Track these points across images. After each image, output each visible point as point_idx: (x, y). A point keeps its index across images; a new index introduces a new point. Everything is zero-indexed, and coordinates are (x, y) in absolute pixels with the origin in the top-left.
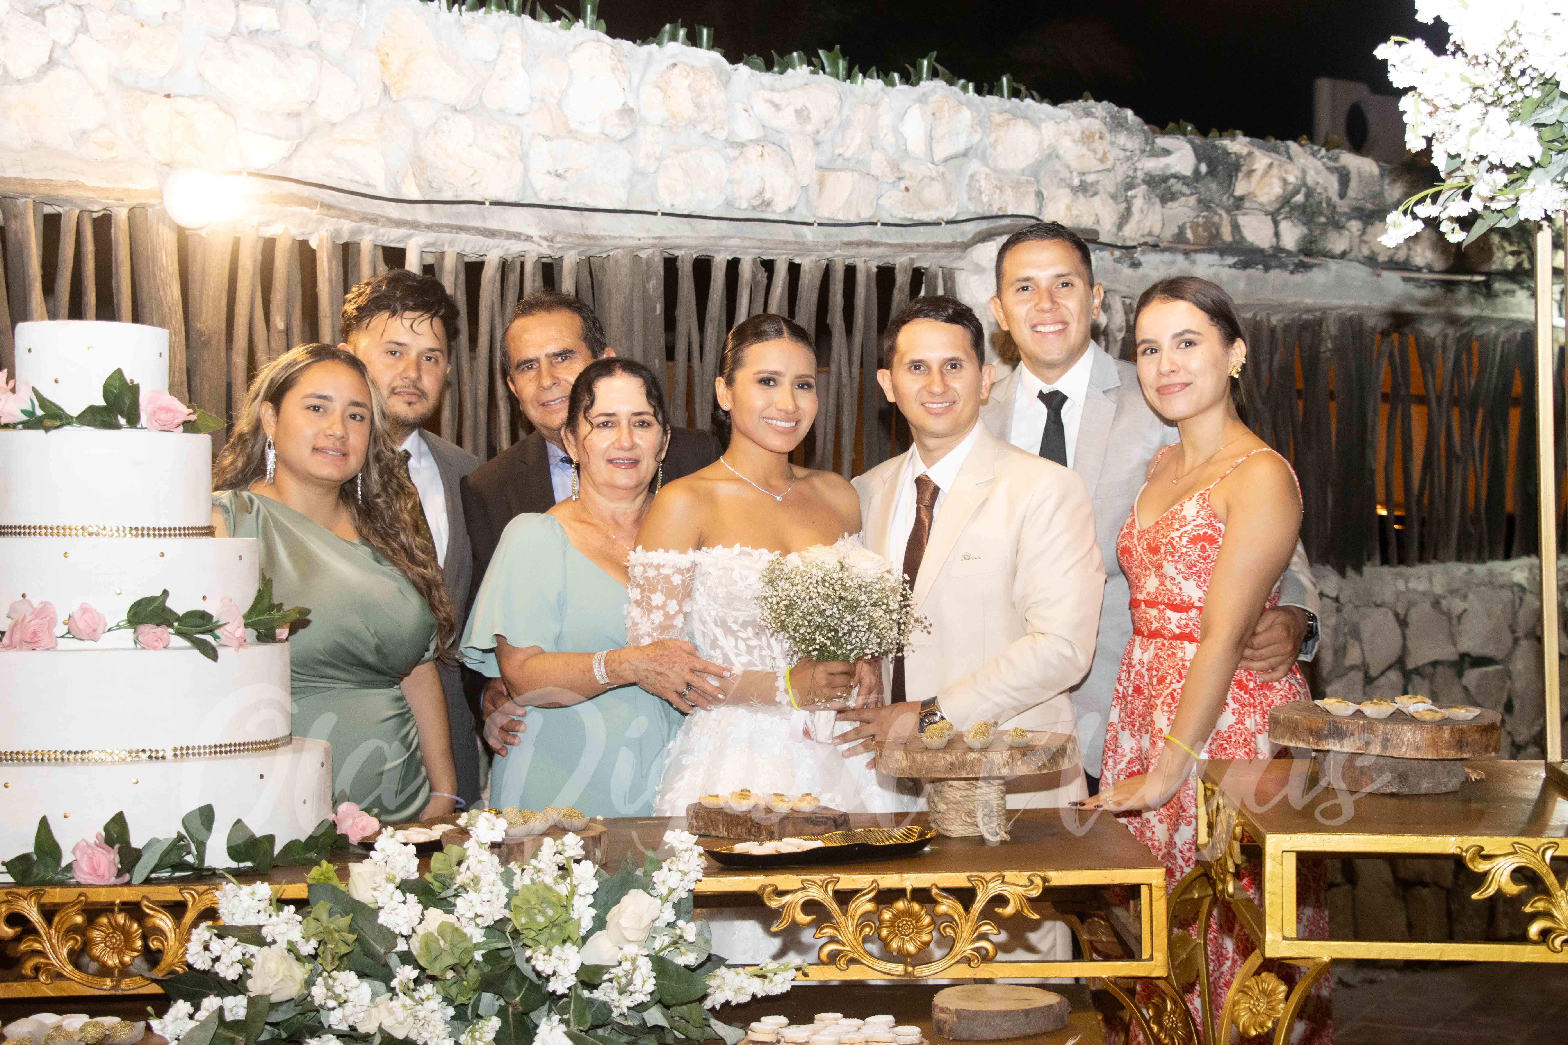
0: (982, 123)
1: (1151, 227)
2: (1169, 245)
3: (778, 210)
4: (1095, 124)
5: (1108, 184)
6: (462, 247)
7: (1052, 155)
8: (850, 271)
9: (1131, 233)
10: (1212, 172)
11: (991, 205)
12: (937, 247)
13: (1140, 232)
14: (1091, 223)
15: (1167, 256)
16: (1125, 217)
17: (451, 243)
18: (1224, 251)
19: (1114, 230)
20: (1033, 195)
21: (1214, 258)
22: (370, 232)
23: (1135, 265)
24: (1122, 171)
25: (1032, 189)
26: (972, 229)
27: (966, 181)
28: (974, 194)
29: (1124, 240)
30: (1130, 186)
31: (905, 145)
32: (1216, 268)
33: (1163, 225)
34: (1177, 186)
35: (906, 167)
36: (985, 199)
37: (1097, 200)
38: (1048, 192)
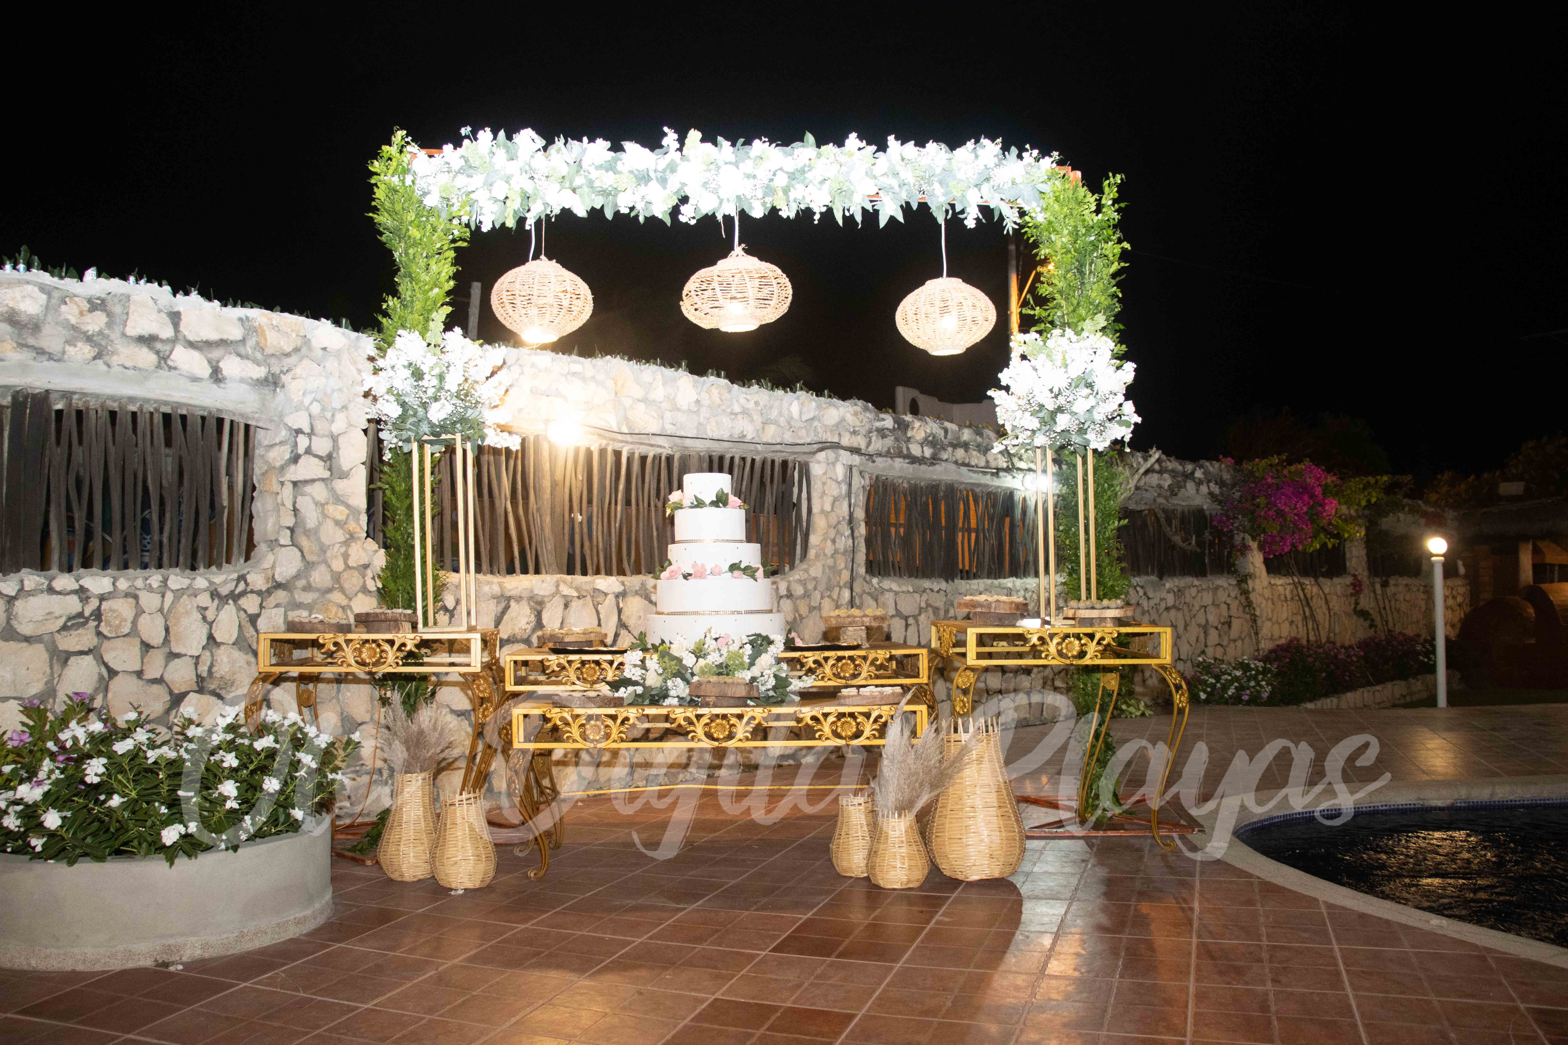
0: (819, 407)
1: (878, 448)
2: (885, 455)
3: (749, 438)
4: (858, 409)
5: (863, 431)
6: (642, 450)
7: (843, 420)
8: (773, 461)
9: (871, 450)
10: (899, 428)
11: (822, 438)
12: (804, 453)
13: (874, 450)
14: (857, 446)
15: (885, 459)
16: (869, 444)
17: (639, 449)
18: (905, 457)
19: (865, 449)
20: (838, 436)
21: (901, 460)
23: (874, 462)
24: (867, 427)
25: (837, 434)
26: (816, 447)
27: (813, 429)
28: (816, 434)
29: (869, 452)
30: (870, 432)
31: (792, 415)
32: (902, 464)
33: (882, 447)
34: (887, 433)
35: (793, 423)
36: (820, 436)
37: (859, 438)
38: (843, 433)
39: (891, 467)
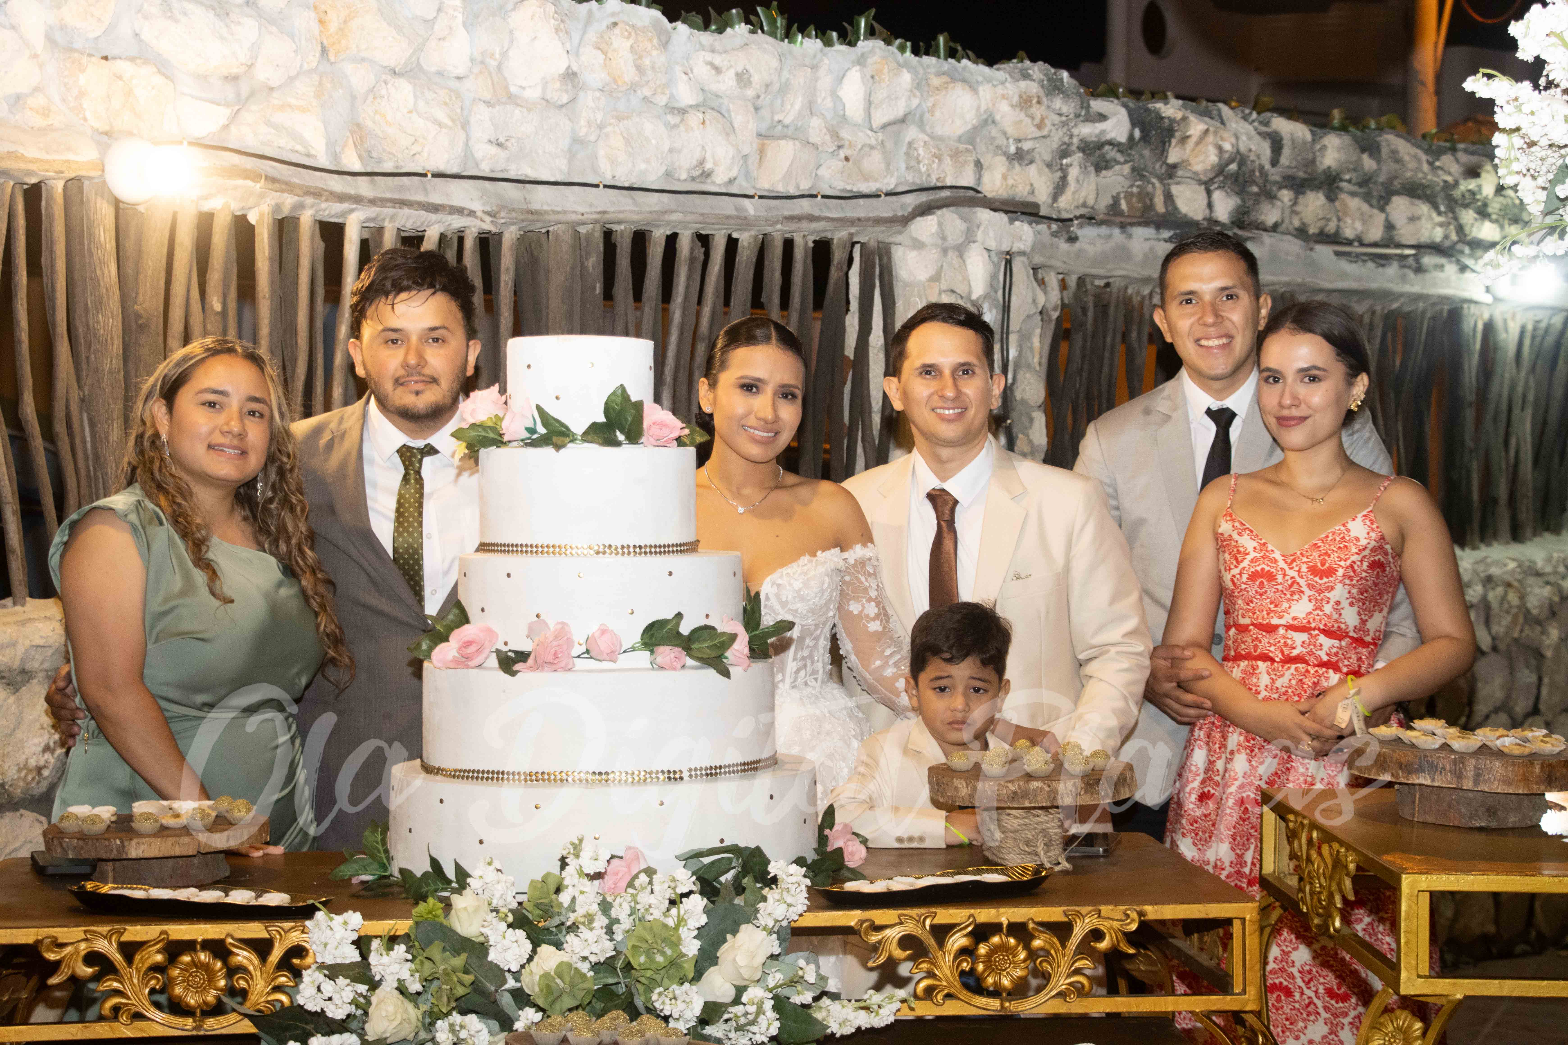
0: (920, 85)
1: (1086, 197)
2: (1106, 218)
3: (718, 180)
4: (1032, 88)
5: (1044, 151)
6: (403, 223)
7: (989, 120)
8: (789, 248)
9: (1067, 204)
10: (1145, 138)
11: (929, 175)
12: (877, 221)
13: (1075, 203)
14: (1025, 193)
15: (1104, 230)
16: (1060, 187)
17: (393, 218)
18: (1158, 223)
19: (1050, 201)
20: (972, 165)
21: (1150, 232)
22: (312, 207)
23: (1073, 239)
24: (1058, 137)
25: (971, 159)
26: (909, 200)
27: (904, 149)
28: (913, 163)
29: (1059, 212)
30: (1064, 153)
31: (844, 109)
32: (1152, 242)
33: (1098, 195)
34: (1112, 153)
35: (845, 132)
36: (923, 169)
37: (1033, 168)
38: (985, 161)
39: (1123, 254)
